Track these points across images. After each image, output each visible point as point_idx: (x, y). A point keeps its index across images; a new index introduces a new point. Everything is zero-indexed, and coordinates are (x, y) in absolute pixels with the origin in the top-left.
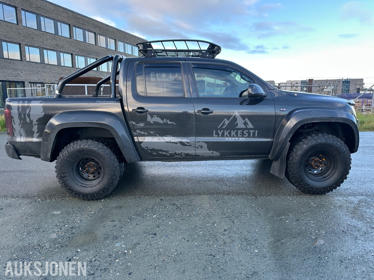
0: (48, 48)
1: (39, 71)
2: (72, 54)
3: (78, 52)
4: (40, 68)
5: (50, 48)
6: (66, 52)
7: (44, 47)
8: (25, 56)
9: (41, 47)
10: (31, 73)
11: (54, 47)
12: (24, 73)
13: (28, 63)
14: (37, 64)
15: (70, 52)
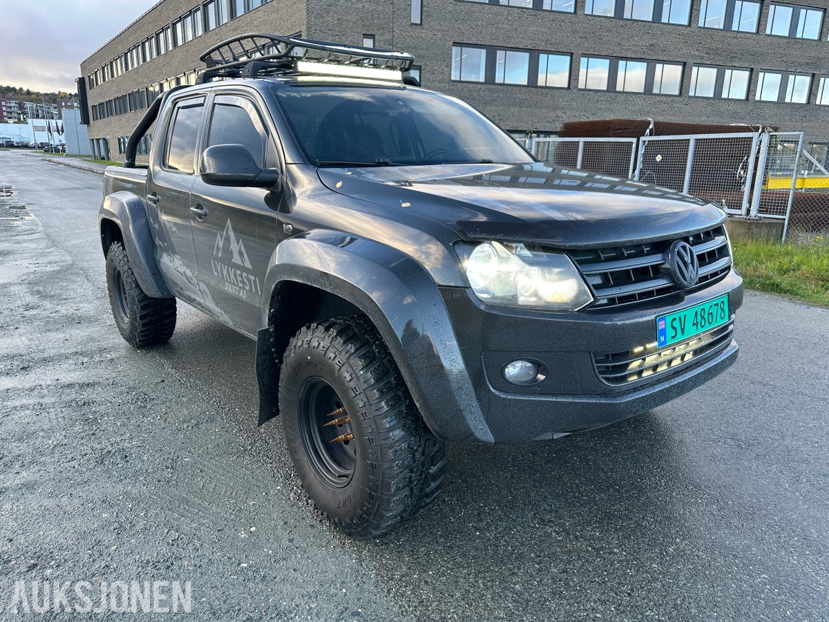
0: (629, 56)
1: (600, 109)
2: (684, 64)
3: (703, 58)
4: (604, 103)
5: (633, 56)
6: (671, 59)
7: (621, 55)
8: (577, 80)
9: (614, 55)
10: (583, 113)
11: (644, 53)
12: (568, 114)
13: (580, 92)
14: (599, 94)
15: (682, 60)
